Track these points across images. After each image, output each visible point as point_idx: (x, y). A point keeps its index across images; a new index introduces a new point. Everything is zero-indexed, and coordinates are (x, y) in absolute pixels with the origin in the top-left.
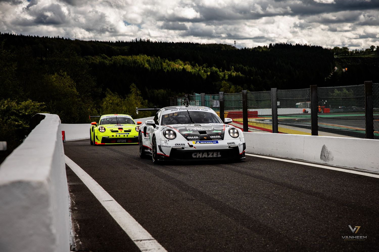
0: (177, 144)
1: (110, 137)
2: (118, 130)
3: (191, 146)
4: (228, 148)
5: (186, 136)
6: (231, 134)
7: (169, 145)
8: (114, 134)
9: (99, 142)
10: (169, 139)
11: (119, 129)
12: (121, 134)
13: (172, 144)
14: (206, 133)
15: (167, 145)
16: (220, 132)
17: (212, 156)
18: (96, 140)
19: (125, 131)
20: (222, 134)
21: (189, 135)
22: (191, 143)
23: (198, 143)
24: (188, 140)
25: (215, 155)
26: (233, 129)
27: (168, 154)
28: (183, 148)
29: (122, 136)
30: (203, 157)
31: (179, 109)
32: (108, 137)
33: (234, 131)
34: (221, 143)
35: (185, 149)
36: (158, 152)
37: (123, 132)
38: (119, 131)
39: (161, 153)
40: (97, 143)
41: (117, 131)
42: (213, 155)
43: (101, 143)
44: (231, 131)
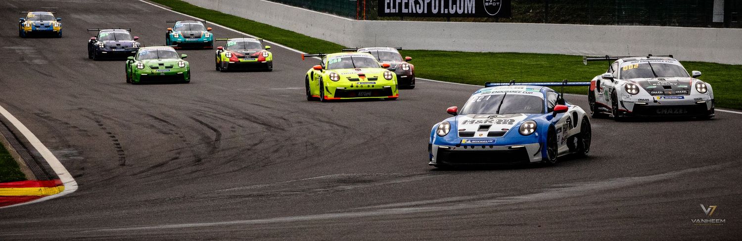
0: (641, 100)
1: (347, 89)
2: (357, 77)
3: (655, 101)
4: (694, 104)
5: (650, 91)
6: (699, 90)
7: (631, 101)
8: (354, 83)
9: (331, 96)
10: (632, 94)
11: (360, 75)
12: (364, 83)
13: (635, 99)
14: (671, 88)
15: (630, 101)
16: (686, 86)
17: (677, 113)
18: (326, 93)
19: (369, 79)
20: (688, 89)
21: (653, 90)
22: (657, 98)
23: (663, 98)
24: (652, 95)
25: (681, 112)
26: (700, 84)
27: (631, 110)
28: (647, 104)
29: (365, 86)
30: (668, 113)
31: (639, 61)
32: (345, 88)
33: (701, 86)
34: (686, 98)
35: (649, 105)
36: (620, 107)
37: (366, 80)
38: (361, 80)
39: (623, 109)
40: (327, 97)
41: (358, 80)
42: (678, 111)
43: (335, 97)
44: (699, 86)
